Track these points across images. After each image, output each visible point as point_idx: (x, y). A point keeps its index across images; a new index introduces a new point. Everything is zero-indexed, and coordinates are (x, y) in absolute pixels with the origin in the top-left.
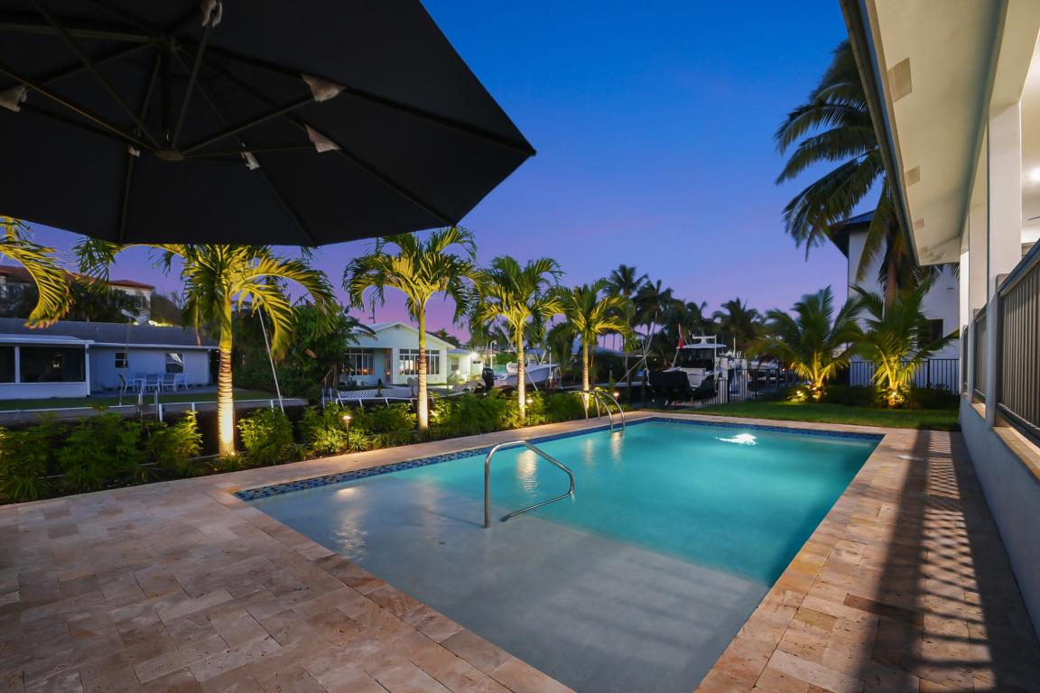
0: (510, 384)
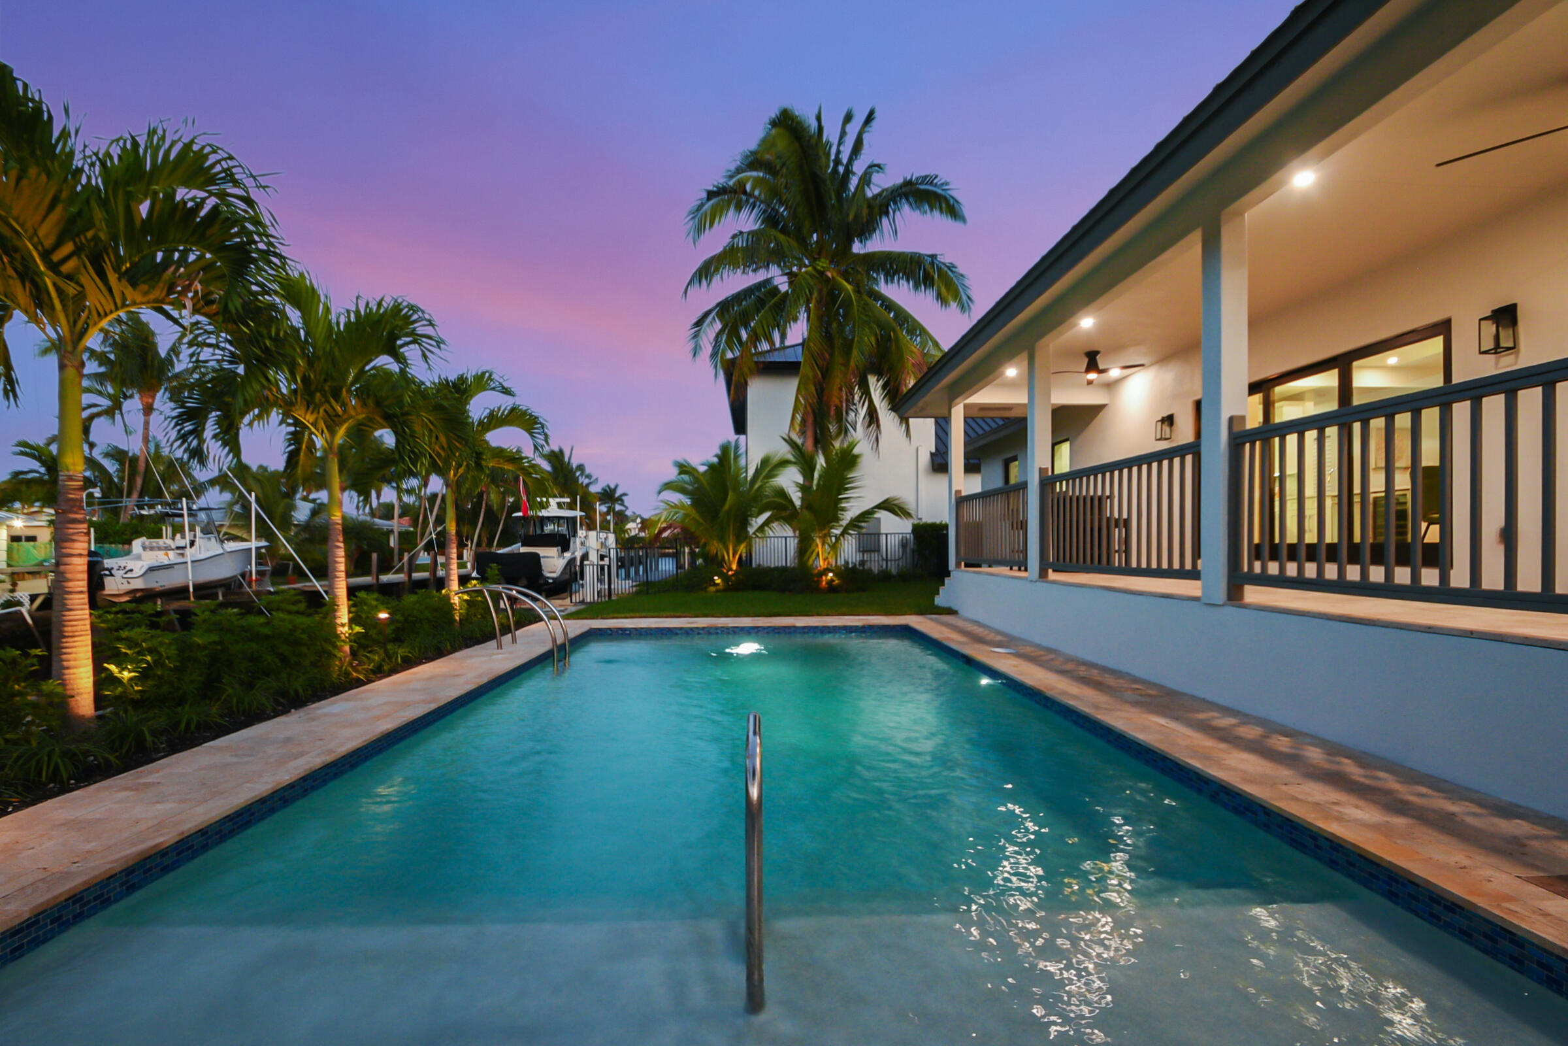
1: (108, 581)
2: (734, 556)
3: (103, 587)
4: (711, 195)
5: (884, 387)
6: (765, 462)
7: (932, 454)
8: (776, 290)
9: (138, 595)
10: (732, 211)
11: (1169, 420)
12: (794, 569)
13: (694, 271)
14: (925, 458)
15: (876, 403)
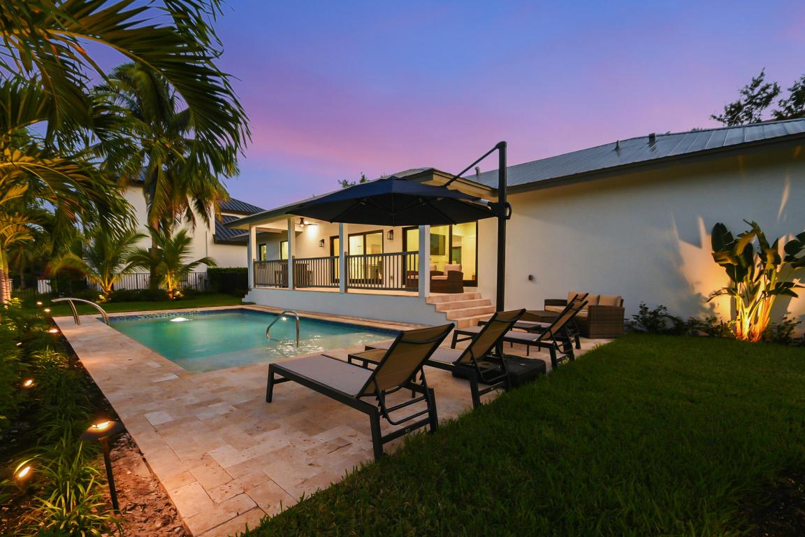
5: (196, 204)
7: (214, 235)
11: (323, 241)
12: (147, 290)
14: (210, 237)
15: (193, 211)
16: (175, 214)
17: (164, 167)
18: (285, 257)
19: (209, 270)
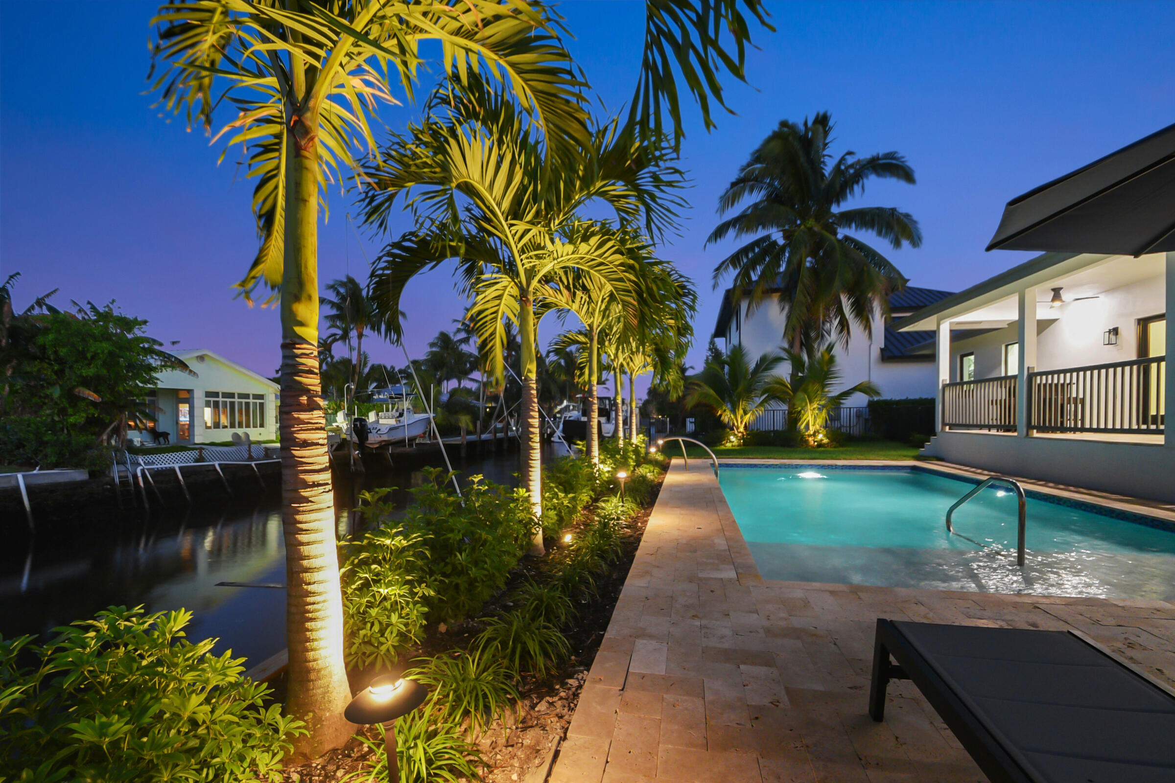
0: (391, 438)
1: (370, 435)
2: (741, 422)
3: (367, 438)
4: (733, 185)
5: (853, 304)
6: (763, 359)
7: (882, 350)
8: (775, 243)
9: (383, 444)
10: (746, 193)
11: (1115, 331)
12: (782, 431)
13: (710, 233)
14: (876, 352)
15: (847, 316)
16: (823, 324)
17: (808, 262)
18: (1013, 370)
19: (871, 404)
